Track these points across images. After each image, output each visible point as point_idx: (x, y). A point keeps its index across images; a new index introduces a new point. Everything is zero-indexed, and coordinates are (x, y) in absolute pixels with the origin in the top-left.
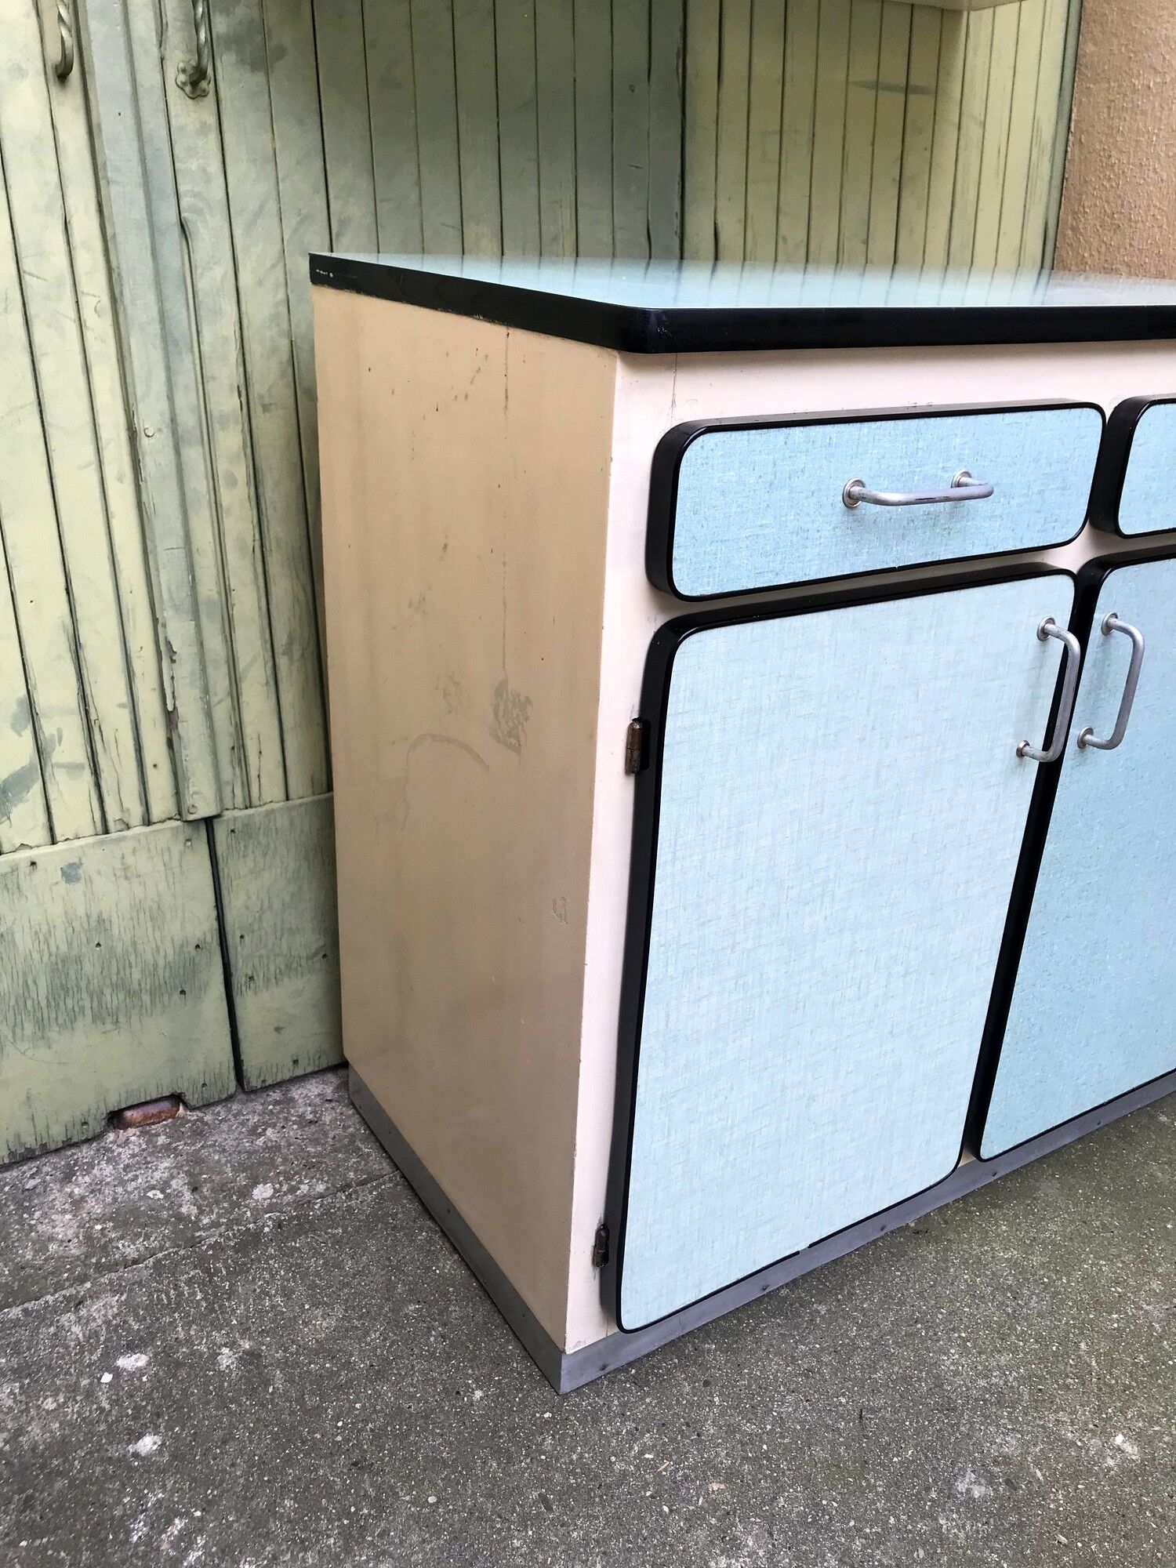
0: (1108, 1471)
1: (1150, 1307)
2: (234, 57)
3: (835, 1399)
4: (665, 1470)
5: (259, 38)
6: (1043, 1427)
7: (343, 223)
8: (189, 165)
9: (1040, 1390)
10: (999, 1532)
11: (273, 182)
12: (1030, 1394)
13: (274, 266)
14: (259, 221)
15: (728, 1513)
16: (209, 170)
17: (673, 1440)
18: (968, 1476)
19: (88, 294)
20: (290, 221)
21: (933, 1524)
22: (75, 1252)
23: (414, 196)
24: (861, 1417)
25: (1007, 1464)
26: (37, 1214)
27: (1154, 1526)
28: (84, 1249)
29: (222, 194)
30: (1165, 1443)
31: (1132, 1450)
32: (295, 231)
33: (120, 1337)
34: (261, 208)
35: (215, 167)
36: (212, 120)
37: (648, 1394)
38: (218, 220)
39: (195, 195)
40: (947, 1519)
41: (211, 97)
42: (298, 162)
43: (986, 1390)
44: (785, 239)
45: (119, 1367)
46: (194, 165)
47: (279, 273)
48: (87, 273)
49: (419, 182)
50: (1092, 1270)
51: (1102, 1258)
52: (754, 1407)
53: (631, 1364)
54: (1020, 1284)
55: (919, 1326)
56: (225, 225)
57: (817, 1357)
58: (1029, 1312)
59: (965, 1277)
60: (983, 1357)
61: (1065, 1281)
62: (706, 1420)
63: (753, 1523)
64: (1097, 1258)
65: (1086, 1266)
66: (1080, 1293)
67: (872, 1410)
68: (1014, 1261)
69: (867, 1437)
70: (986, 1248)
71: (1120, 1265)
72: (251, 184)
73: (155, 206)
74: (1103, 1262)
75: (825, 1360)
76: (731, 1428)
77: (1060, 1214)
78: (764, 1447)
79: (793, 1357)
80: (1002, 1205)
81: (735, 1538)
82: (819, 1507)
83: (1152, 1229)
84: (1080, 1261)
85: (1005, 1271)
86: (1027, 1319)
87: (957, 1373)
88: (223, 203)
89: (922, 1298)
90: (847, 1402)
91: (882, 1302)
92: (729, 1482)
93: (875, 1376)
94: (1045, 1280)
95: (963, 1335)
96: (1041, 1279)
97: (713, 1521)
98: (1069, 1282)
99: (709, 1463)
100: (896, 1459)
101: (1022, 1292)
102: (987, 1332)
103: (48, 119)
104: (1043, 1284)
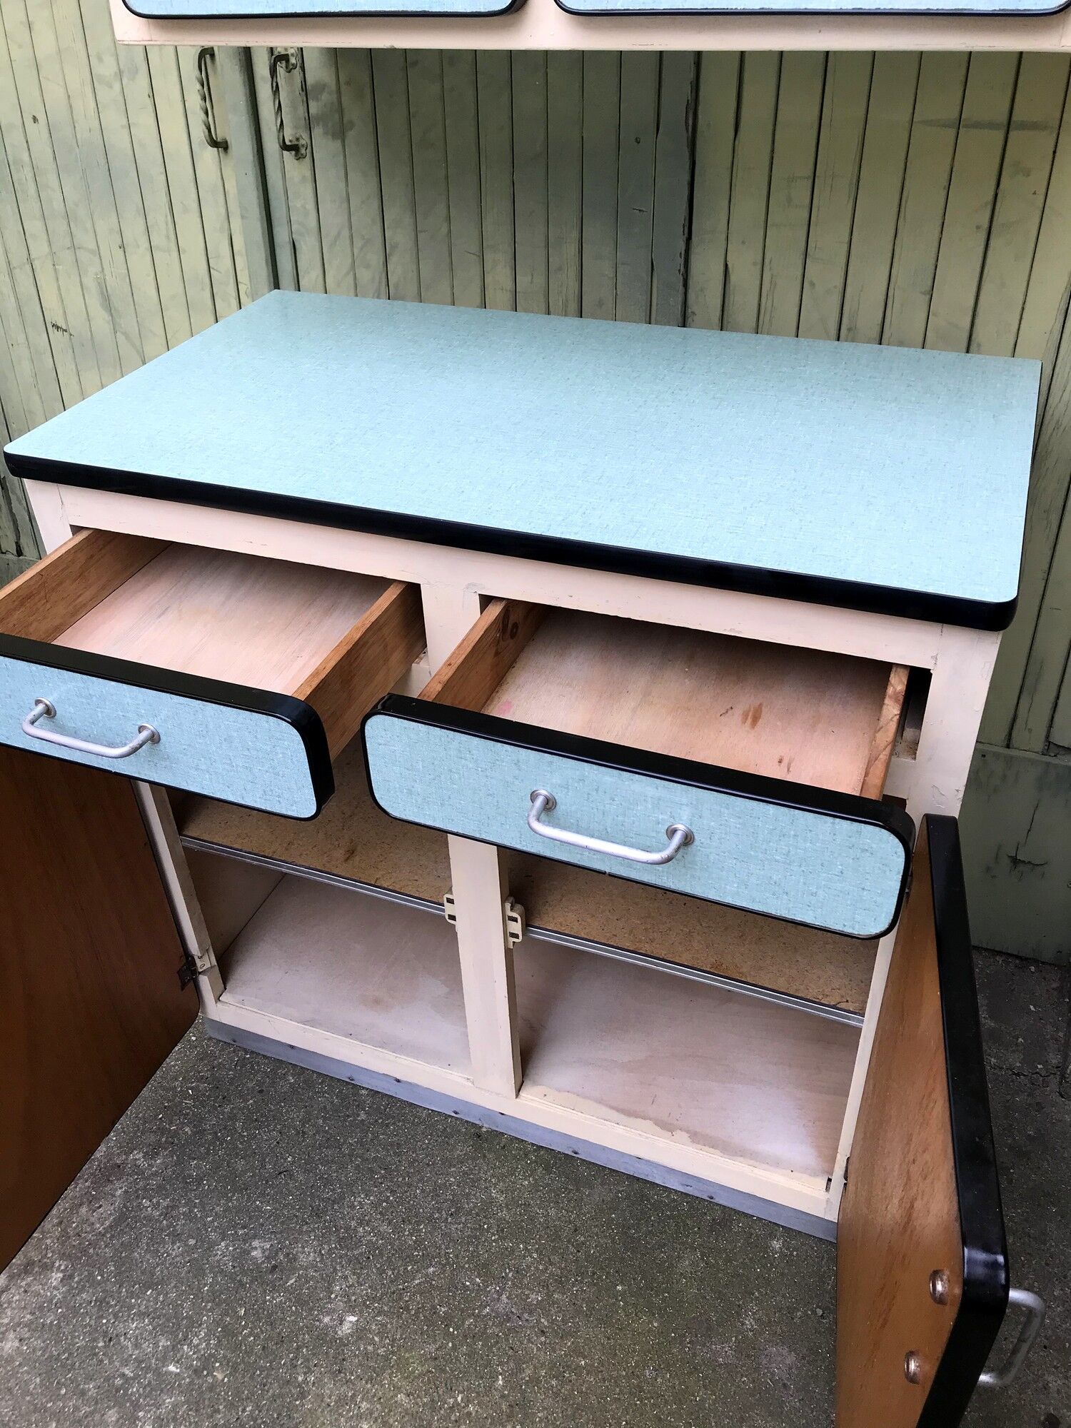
0: (318, 1321)
1: (506, 1301)
2: (322, 130)
3: (287, 1155)
4: (186, 1103)
5: (337, 116)
6: (335, 1269)
7: (394, 247)
8: (296, 203)
9: (369, 1258)
10: (232, 1278)
11: (347, 215)
12: (361, 1254)
13: (348, 273)
14: (337, 243)
15: (173, 1143)
16: (307, 206)
17: (209, 1096)
18: (266, 1243)
19: (242, 283)
20: (358, 243)
21: (219, 1240)
23: (444, 230)
24: (280, 1173)
25: (290, 1261)
27: (282, 1363)
29: (316, 224)
30: (365, 1348)
31: (346, 1329)
32: (362, 249)
34: (339, 233)
35: (311, 206)
36: (308, 174)
37: (235, 1070)
38: (312, 241)
39: (301, 222)
40: (226, 1246)
41: (308, 159)
42: (363, 202)
43: (348, 1228)
44: (812, 284)
46: (299, 204)
47: (350, 278)
48: (242, 270)
49: (449, 219)
50: (521, 1251)
51: (541, 1254)
52: (256, 1120)
53: (252, 1052)
54: (469, 1213)
55: (383, 1172)
56: (317, 244)
57: (318, 1132)
58: (443, 1228)
59: (451, 1179)
60: (379, 1216)
61: (493, 1238)
62: (233, 1104)
63: (172, 1157)
64: (537, 1250)
65: (521, 1246)
66: (487, 1251)
67: (291, 1176)
68: (491, 1201)
69: (267, 1182)
70: (493, 1180)
71: (541, 1267)
72: (333, 217)
73: (276, 230)
74: (535, 1255)
75: (317, 1137)
76: (233, 1118)
77: (572, 1212)
78: (229, 1138)
79: (310, 1120)
80: (551, 1173)
81: (157, 1154)
82: (199, 1180)
83: (604, 1277)
84: (525, 1242)
85: (476, 1199)
86: (434, 1228)
87: (352, 1207)
88: (316, 230)
89: (411, 1164)
90: (289, 1162)
91: (392, 1144)
92: (195, 1134)
93: (320, 1167)
94: (486, 1226)
95: (391, 1198)
96: (485, 1223)
97: (164, 1139)
98: (494, 1241)
99: (202, 1120)
100: (258, 1203)
101: (460, 1217)
102: (404, 1210)
103: (219, 174)
104: (480, 1225)
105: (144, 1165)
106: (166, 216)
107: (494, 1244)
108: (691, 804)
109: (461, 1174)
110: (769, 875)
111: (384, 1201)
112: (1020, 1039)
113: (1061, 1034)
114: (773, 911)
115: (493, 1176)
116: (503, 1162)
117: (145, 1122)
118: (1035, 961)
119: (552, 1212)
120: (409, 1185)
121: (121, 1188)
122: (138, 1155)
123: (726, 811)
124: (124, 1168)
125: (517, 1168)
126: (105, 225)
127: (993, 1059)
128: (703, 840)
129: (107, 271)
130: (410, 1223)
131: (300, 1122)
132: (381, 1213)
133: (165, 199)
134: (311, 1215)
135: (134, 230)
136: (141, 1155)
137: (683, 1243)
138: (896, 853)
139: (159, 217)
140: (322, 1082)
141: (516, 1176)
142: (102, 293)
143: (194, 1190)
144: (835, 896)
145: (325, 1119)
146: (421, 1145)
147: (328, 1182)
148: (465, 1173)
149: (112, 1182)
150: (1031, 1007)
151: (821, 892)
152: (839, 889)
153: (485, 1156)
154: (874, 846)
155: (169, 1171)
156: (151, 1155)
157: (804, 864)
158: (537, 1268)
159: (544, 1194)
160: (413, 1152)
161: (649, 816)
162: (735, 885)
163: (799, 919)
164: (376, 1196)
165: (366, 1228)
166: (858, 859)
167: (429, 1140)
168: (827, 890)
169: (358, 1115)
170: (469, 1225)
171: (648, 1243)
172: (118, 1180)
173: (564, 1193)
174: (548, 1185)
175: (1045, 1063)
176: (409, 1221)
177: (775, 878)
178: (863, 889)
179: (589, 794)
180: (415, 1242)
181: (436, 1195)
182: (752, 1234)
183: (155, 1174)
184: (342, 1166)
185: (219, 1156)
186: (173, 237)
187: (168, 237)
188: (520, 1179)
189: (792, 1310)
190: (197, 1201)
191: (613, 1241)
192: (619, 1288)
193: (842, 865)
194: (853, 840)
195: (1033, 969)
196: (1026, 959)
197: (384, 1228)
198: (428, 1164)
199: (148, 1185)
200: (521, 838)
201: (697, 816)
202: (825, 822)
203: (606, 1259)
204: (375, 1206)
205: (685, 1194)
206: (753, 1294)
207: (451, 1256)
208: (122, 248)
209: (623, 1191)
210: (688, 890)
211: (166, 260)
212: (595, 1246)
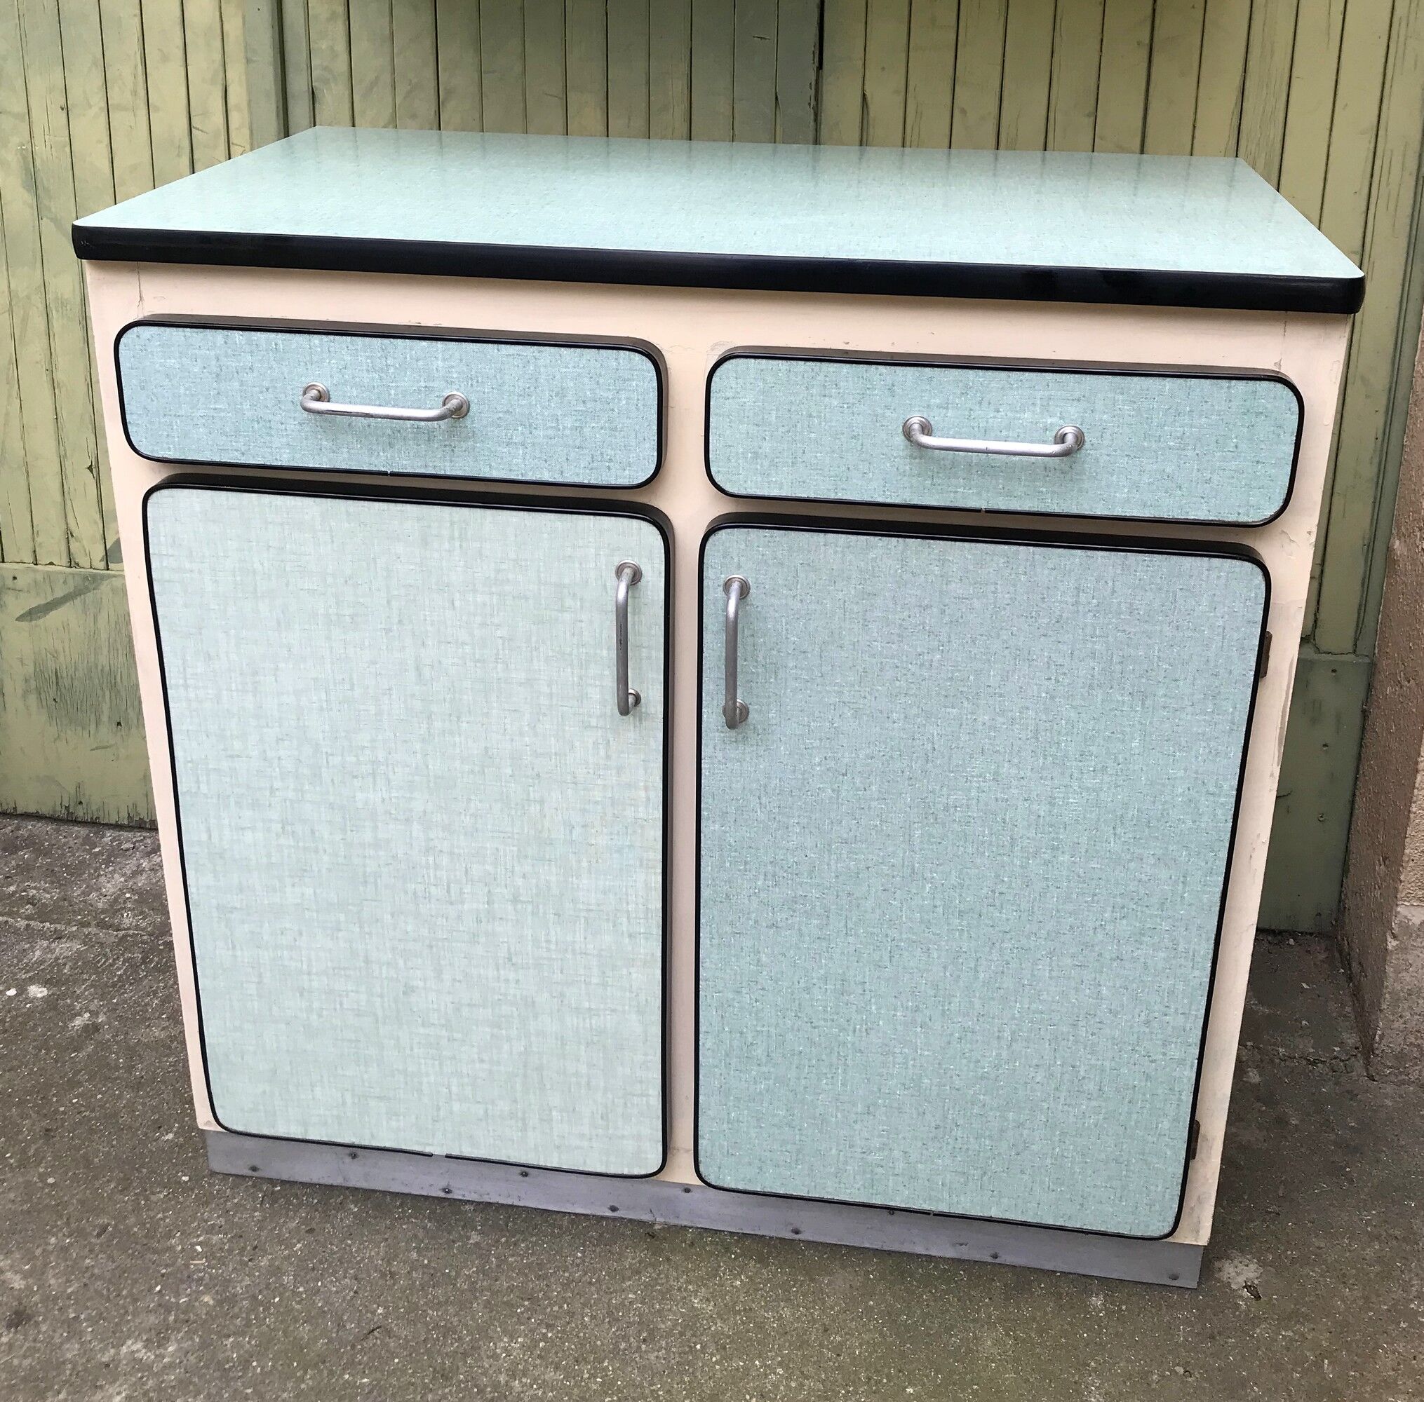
3: (375, 1306)
4: (195, 1265)
7: (451, 92)
8: (321, 45)
11: (388, 58)
14: (375, 89)
15: (188, 1321)
16: (337, 47)
17: (230, 1251)
19: (236, 145)
20: (402, 90)
22: (100, 905)
23: (516, 70)
24: (371, 1332)
26: (111, 868)
28: (106, 906)
29: (345, 68)
33: (51, 971)
34: (377, 79)
35: (341, 47)
37: (263, 1210)
38: (340, 89)
39: (326, 69)
42: (412, 41)
45: (27, 990)
46: (324, 45)
48: (237, 129)
49: (522, 57)
50: (758, 1370)
51: (787, 1369)
52: (313, 1269)
53: (283, 1182)
54: (669, 1334)
55: (526, 1303)
56: (347, 93)
57: (412, 1269)
58: (637, 1359)
59: (630, 1296)
60: (538, 1362)
61: (714, 1359)
62: (271, 1254)
63: (192, 1339)
64: (780, 1364)
65: (757, 1362)
66: (710, 1378)
67: (389, 1333)
68: (694, 1314)
69: (353, 1347)
70: (690, 1287)
71: (793, 1384)
72: (369, 59)
73: (291, 76)
74: (780, 1371)
75: (414, 1274)
76: (276, 1271)
77: (814, 1308)
78: (277, 1299)
79: (396, 1256)
80: (769, 1265)
81: (167, 1339)
82: (246, 1364)
83: (885, 1381)
84: (760, 1356)
85: (674, 1315)
86: (624, 1363)
87: (495, 1357)
88: (347, 74)
89: (566, 1286)
90: (381, 1314)
91: (529, 1266)
92: (220, 1303)
93: (431, 1312)
94: (698, 1347)
95: (550, 1335)
96: (696, 1344)
97: (172, 1318)
98: (716, 1363)
99: (228, 1282)
100: (347, 1376)
101: (658, 1341)
102: (573, 1347)
103: (218, 14)
104: (690, 1347)
105: (149, 1357)
106: (136, 67)
107: (717, 1367)
108: (1084, 396)
109: (642, 1287)
110: (1162, 468)
111: (541, 1341)
112: (1304, 1022)
113: (1348, 1009)
114: (1165, 515)
115: (688, 1282)
116: (698, 1262)
117: (136, 1300)
118: (1293, 934)
119: (786, 1313)
120: (571, 1314)
121: (119, 1393)
122: (133, 1346)
123: (1121, 397)
124: (117, 1367)
125: (720, 1267)
126: (44, 85)
127: (1280, 1050)
128: (1094, 441)
129: (38, 141)
130: (587, 1362)
131: (383, 1260)
132: (540, 1357)
133: (135, 48)
134: (434, 1378)
135: (86, 86)
136: (139, 1345)
137: (974, 1321)
138: (1290, 410)
139: (125, 69)
140: (401, 1204)
141: (720, 1277)
142: (27, 169)
143: (240, 1377)
144: (1229, 478)
145: (419, 1250)
146: (573, 1261)
147: (448, 1331)
148: (647, 1285)
149: (101, 1387)
150: (1305, 985)
151: (1215, 477)
152: (1234, 468)
153: (668, 1259)
154: (1269, 406)
155: (192, 1359)
156: (158, 1338)
157: (1199, 445)
158: (788, 1387)
159: (768, 1293)
160: (564, 1272)
161: (1037, 423)
162: (1126, 491)
163: (1192, 517)
164: (526, 1336)
165: (524, 1380)
166: (1253, 426)
167: (583, 1252)
168: (1221, 472)
169: (469, 1238)
170: (673, 1349)
171: (927, 1328)
172: (111, 1383)
173: (794, 1287)
174: (769, 1280)
175: (1341, 1044)
176: (585, 1359)
177: (1168, 470)
178: (1258, 462)
179: (971, 410)
180: (602, 1384)
181: (614, 1320)
182: (1062, 1294)
183: (171, 1366)
184: (464, 1306)
185: (268, 1326)
186: (142, 93)
187: (135, 93)
188: (727, 1279)
189: (1145, 1375)
190: (249, 1391)
191: (881, 1334)
192: (910, 1390)
193: (1236, 438)
194: (1248, 403)
195: (1291, 941)
196: (1281, 933)
197: (550, 1375)
198: (590, 1283)
199: (162, 1382)
200: (885, 487)
201: (1089, 412)
202: (1222, 388)
203: (879, 1358)
204: (530, 1348)
205: (959, 1260)
206: (1089, 1365)
207: (661, 1393)
208: (65, 110)
209: (874, 1270)
210: (1074, 510)
211: (129, 124)
212: (860, 1344)
